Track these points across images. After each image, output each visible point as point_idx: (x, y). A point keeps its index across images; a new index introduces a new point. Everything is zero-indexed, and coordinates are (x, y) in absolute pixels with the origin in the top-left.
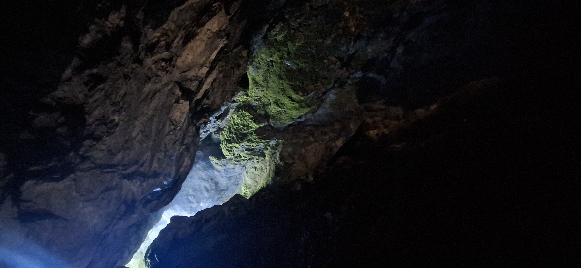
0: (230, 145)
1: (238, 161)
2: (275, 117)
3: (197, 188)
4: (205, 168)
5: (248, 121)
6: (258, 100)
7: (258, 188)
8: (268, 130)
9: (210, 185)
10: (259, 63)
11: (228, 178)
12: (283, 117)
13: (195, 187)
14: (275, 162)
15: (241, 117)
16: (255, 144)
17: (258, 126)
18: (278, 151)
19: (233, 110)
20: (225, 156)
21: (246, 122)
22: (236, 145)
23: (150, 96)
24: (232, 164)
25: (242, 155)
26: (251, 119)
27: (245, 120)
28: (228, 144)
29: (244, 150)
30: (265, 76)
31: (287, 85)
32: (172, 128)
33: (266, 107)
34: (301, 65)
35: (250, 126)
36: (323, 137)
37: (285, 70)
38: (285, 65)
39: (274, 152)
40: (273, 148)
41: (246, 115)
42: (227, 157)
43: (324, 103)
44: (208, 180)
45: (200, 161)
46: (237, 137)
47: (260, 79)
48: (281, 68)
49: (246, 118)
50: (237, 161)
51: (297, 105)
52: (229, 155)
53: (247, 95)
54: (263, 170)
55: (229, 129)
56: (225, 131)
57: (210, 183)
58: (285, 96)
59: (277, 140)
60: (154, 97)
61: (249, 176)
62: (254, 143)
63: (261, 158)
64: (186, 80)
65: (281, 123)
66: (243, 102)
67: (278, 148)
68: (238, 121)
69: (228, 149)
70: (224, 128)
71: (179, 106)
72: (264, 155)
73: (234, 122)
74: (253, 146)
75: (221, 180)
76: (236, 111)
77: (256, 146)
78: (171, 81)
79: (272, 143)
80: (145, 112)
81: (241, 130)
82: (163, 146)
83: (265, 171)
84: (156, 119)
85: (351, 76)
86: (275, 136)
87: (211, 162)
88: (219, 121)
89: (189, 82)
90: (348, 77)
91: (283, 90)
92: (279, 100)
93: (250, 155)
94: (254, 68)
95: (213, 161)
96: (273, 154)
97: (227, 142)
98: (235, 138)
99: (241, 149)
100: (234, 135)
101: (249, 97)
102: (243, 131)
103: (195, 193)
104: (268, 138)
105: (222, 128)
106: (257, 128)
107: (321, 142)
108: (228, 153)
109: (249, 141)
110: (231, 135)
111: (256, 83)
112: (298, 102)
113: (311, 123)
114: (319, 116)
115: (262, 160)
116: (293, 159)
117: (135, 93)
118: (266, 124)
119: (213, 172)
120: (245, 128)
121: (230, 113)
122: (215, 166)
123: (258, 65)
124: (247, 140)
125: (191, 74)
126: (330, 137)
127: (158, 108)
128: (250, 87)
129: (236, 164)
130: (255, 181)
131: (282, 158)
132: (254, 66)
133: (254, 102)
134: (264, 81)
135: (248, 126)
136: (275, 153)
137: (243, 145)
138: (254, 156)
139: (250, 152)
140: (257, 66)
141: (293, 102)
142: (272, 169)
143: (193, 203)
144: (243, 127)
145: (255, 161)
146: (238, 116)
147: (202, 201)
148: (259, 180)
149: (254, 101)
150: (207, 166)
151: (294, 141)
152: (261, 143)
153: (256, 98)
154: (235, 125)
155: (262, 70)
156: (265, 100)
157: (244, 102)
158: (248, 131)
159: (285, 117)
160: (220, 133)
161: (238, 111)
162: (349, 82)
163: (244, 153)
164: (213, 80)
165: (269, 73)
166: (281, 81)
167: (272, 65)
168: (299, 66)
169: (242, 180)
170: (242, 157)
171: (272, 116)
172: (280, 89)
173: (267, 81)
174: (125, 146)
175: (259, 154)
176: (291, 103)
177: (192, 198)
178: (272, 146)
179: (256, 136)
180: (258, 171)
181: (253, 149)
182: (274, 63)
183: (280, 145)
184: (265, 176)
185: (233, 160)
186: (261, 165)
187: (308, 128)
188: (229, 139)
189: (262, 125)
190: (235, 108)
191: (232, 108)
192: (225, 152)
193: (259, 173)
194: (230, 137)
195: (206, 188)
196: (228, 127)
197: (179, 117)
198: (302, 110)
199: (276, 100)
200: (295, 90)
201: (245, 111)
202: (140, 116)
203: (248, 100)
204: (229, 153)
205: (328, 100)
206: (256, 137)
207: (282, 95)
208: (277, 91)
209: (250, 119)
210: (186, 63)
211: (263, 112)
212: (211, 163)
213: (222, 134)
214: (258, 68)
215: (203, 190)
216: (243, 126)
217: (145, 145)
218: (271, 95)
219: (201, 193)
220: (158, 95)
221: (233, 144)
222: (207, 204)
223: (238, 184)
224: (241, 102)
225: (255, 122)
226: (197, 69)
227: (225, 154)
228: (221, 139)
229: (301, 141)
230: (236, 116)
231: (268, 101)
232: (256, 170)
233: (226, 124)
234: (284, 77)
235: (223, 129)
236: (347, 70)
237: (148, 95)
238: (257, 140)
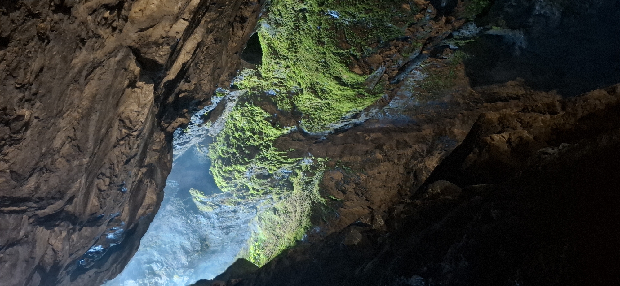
0: (229, 168)
1: (244, 198)
2: (310, 114)
3: (168, 248)
4: (183, 210)
5: (260, 124)
6: (278, 84)
7: (279, 247)
8: (299, 140)
9: (191, 243)
10: (280, 15)
11: (223, 229)
12: (324, 116)
13: (164, 246)
14: (311, 199)
15: (249, 116)
16: (275, 165)
17: (279, 133)
18: (317, 178)
19: (233, 104)
20: (220, 188)
21: (258, 125)
22: (239, 167)
23: (85, 73)
24: (231, 202)
25: (250, 185)
26: (267, 119)
27: (255, 121)
28: (224, 166)
29: (254, 177)
30: (290, 40)
31: (331, 55)
32: (123, 133)
33: (294, 97)
34: (358, 15)
35: (265, 132)
36: (401, 152)
37: (329, 27)
38: (329, 17)
39: (308, 181)
40: (307, 173)
41: (257, 113)
42: (223, 190)
43: (402, 87)
44: (187, 234)
45: (172, 199)
46: (242, 152)
47: (282, 45)
48: (321, 23)
49: (257, 118)
50: (241, 198)
51: (351, 92)
52: (226, 187)
53: (259, 76)
54: (289, 215)
55: (227, 137)
56: (219, 143)
57: (191, 239)
58: (329, 76)
59: (314, 158)
60: (92, 75)
61: (264, 224)
62: (272, 163)
63: (286, 192)
64: (148, 45)
65: (322, 127)
66: (250, 89)
67: (317, 172)
68: (242, 123)
69: (224, 175)
70: (217, 137)
71: (135, 92)
72: (290, 186)
73: (235, 125)
74: (270, 169)
75: (211, 233)
76: (239, 106)
77: (276, 169)
78: (121, 46)
79: (306, 163)
80: (76, 102)
81: (249, 140)
82: (107, 166)
83: (293, 215)
84: (95, 117)
85: (456, 34)
86: (310, 150)
87: (194, 200)
88: (207, 123)
89: (154, 49)
90: (450, 36)
91: (325, 65)
92: (318, 83)
93: (265, 186)
94: (270, 23)
95: (197, 199)
96: (307, 184)
97: (222, 163)
98: (238, 155)
99: (248, 175)
100: (235, 150)
101: (263, 79)
102: (252, 142)
103: (163, 258)
104: (299, 154)
105: (213, 137)
106: (277, 136)
107: (396, 161)
108: (224, 184)
109: (263, 159)
110: (230, 150)
111: (274, 53)
112: (352, 87)
113: (376, 126)
114: (392, 111)
115: (287, 195)
116: (344, 192)
117: (59, 66)
118: (294, 128)
119: (197, 218)
120: (256, 137)
121: (227, 108)
122: (200, 206)
123: (277, 17)
124: (260, 159)
125: (157, 33)
126: (415, 152)
127: (97, 97)
128: (264, 60)
129: (239, 204)
130: (274, 234)
131: (323, 191)
132: (270, 20)
133: (271, 88)
134: (290, 48)
135: (260, 133)
136: (310, 181)
137: (252, 168)
138: (272, 187)
139: (264, 181)
140: (275, 20)
141: (343, 87)
142: (306, 213)
143: (160, 276)
144: (251, 134)
145: (275, 197)
146: (242, 115)
147: (177, 273)
148: (282, 232)
149: (272, 86)
150: (185, 208)
151: (346, 159)
152: (286, 165)
153: (275, 81)
154: (237, 130)
155: (286, 27)
156: (292, 85)
157: (253, 88)
158: (261, 142)
159: (328, 115)
160: (210, 147)
161: (243, 106)
162: (452, 46)
163: (254, 182)
164: (196, 46)
165: (299, 33)
166: (321, 48)
167: (305, 18)
168: (354, 17)
169: (251, 233)
170: (249, 190)
171: (305, 113)
172: (318, 62)
173: (295, 49)
174: (42, 164)
175: (281, 183)
176: (340, 89)
177: (157, 266)
178: (305, 169)
179: (275, 151)
180: (279, 215)
181: (270, 175)
182: (307, 15)
183: (320, 167)
184: (293, 224)
185: (234, 195)
186: (285, 204)
187: (372, 135)
188: (227, 156)
189: (287, 131)
190: (237, 100)
191: (231, 101)
192: (219, 181)
193: (282, 221)
194: (229, 153)
195: (183, 249)
196: (224, 136)
197: (136, 114)
198: (359, 101)
199: (311, 84)
200: (347, 65)
201: (255, 105)
202: (68, 110)
203: (260, 85)
204: (227, 183)
205: (410, 82)
206: (276, 153)
207: (324, 74)
208: (313, 68)
209: (264, 120)
210: (148, 12)
211: (288, 107)
212: (192, 201)
213: (214, 147)
214: (278, 25)
215: (178, 252)
216: (251, 132)
217: (76, 163)
218: (303, 74)
219: (175, 259)
220: (98, 71)
221: (234, 166)
222: (186, 279)
223: (242, 241)
224: (248, 89)
225: (273, 124)
226: (167, 24)
227: (218, 185)
228: (212, 157)
229: (359, 159)
230: (239, 115)
231: (298, 86)
232: (275, 214)
233: (221, 128)
234: (326, 39)
235: (215, 139)
236: (448, 22)
237: (80, 71)
238: (278, 157)
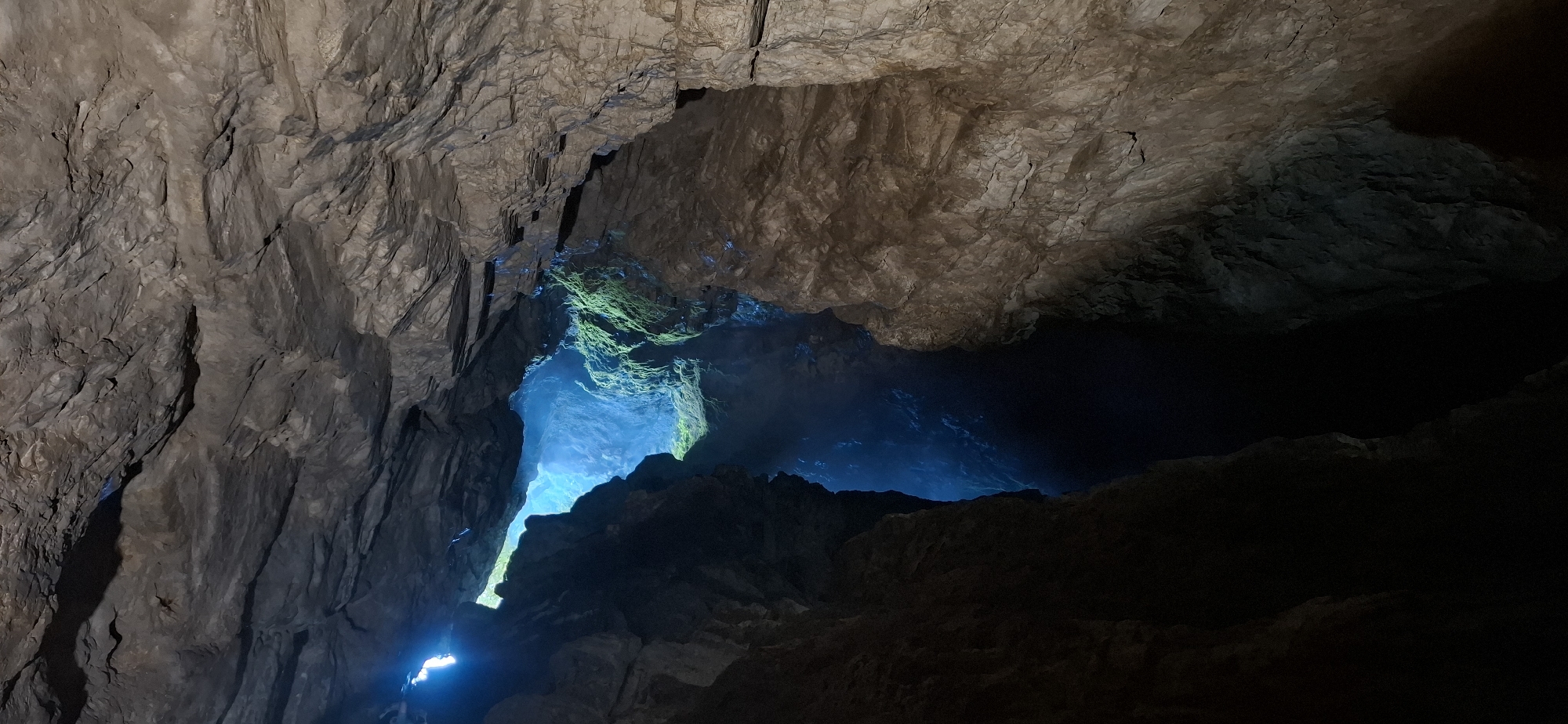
5: (608, 340)
14: (699, 398)
15: (595, 333)
17: (630, 349)
20: (601, 386)
21: (606, 340)
27: (602, 337)
35: (615, 346)
41: (599, 331)
49: (602, 335)
59: (684, 359)
67: (694, 368)
72: (678, 378)
81: (604, 351)
96: (691, 380)
99: (623, 376)
100: (596, 358)
108: (602, 383)
109: (627, 368)
118: (643, 342)
119: (597, 405)
124: (624, 367)
130: (693, 417)
137: (623, 372)
144: (605, 346)
152: (653, 372)
158: (617, 354)
179: (636, 361)
189: (637, 346)
191: (572, 313)
201: (594, 324)
204: (606, 383)
206: (638, 363)
209: (609, 337)
225: (619, 342)
227: (598, 384)
238: (641, 368)
